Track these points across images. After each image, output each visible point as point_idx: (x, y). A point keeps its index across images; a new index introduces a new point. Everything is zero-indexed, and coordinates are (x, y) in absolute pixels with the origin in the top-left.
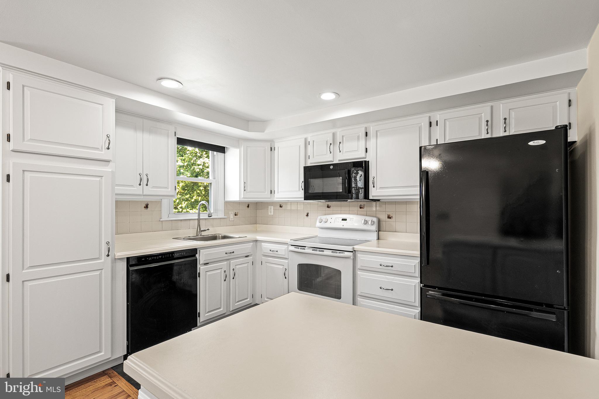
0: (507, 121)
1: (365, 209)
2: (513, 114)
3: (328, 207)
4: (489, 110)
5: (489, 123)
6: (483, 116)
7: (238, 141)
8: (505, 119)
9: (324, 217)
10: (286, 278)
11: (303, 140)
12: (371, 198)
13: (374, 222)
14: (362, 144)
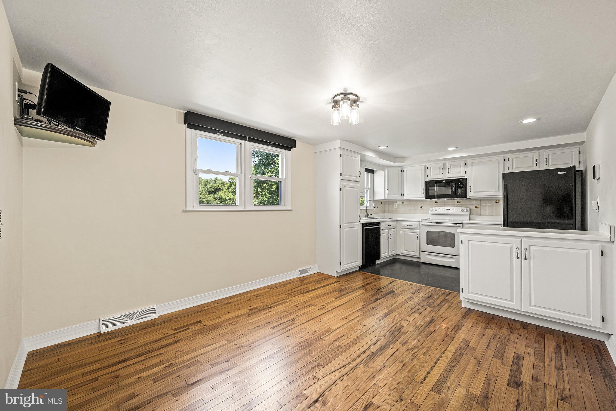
0: (547, 160)
1: (461, 203)
2: (550, 156)
3: (436, 202)
4: (537, 154)
5: (538, 160)
6: (534, 157)
7: (383, 168)
8: (546, 159)
9: (434, 209)
10: (418, 239)
11: (424, 167)
12: (468, 197)
13: (468, 210)
14: (463, 169)
